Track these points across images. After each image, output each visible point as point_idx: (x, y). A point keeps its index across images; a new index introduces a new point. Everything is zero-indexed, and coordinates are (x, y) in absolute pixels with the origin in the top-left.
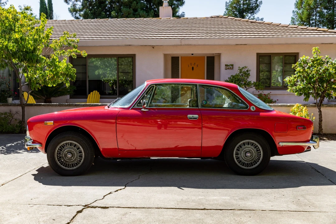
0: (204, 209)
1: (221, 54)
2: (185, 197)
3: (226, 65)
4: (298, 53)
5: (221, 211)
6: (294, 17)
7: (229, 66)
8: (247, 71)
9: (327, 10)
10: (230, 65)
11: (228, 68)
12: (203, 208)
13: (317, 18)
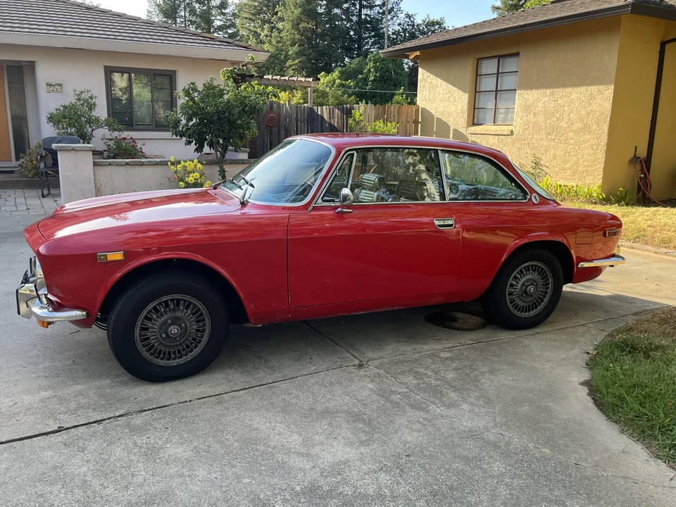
0: (60, 430)
1: (36, 63)
2: (6, 401)
3: (48, 85)
4: (175, 71)
5: (100, 427)
6: (152, 10)
7: (54, 85)
8: (91, 98)
9: (200, 4)
10: (56, 85)
11: (53, 90)
12: (56, 428)
13: (187, 15)
